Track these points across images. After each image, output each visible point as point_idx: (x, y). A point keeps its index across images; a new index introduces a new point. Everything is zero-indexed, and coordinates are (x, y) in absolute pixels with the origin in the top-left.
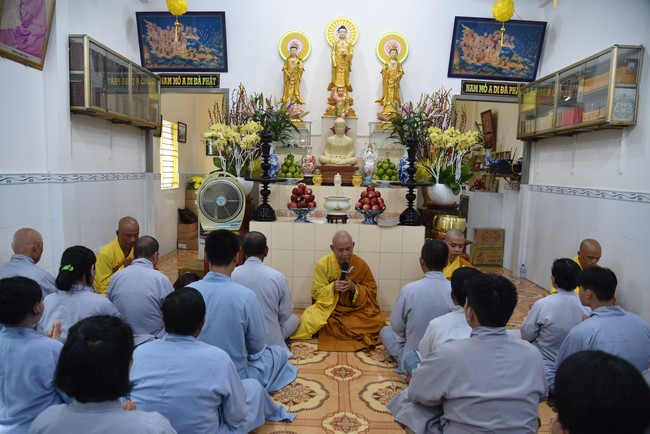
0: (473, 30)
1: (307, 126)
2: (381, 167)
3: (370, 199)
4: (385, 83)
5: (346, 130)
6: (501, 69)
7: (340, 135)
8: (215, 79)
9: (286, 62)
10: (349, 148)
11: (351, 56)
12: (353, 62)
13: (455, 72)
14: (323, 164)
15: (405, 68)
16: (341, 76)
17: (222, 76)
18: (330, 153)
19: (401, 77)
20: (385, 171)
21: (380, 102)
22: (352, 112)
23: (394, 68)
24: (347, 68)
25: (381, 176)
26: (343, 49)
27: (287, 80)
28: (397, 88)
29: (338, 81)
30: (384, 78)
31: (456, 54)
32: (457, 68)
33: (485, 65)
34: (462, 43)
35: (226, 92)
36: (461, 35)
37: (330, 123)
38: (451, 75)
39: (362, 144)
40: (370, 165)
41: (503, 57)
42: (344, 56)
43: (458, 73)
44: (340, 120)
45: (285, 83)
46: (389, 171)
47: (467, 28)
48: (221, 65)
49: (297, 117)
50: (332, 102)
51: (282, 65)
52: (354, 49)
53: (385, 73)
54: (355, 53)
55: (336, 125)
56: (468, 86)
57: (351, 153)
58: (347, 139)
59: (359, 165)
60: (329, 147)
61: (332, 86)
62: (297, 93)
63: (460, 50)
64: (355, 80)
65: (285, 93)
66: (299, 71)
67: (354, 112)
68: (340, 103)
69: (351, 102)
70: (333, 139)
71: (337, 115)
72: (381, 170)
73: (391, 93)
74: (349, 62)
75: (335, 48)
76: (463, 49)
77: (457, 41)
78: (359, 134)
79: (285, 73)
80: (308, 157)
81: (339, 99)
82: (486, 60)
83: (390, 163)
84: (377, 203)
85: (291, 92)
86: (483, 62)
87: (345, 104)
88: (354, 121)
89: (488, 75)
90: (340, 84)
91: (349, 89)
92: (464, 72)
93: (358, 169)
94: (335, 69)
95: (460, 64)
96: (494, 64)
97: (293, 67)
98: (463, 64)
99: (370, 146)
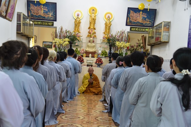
0: (133, 12)
1: (82, 40)
2: (103, 52)
3: (99, 60)
4: (106, 28)
5: (93, 42)
6: (142, 23)
7: (91, 43)
8: (52, 23)
9: (76, 20)
10: (94, 47)
11: (96, 19)
12: (96, 21)
13: (128, 24)
14: (86, 51)
15: (112, 23)
16: (92, 25)
17: (55, 22)
18: (88, 48)
19: (110, 26)
20: (104, 53)
21: (104, 33)
22: (95, 36)
23: (109, 23)
24: (94, 23)
25: (102, 55)
26: (93, 17)
27: (76, 25)
28: (109, 29)
29: (91, 26)
30: (105, 26)
31: (128, 19)
32: (129, 23)
33: (137, 22)
34: (130, 15)
35: (56, 28)
36: (130, 13)
37: (89, 39)
38: (127, 25)
39: (98, 46)
40: (100, 52)
41: (143, 20)
42: (93, 19)
43: (129, 24)
44: (91, 39)
45: (75, 26)
46: (105, 53)
47: (132, 11)
48: (54, 19)
49: (79, 37)
50: (89, 33)
51: (74, 21)
52: (96, 17)
53: (106, 24)
54: (97, 18)
55: (90, 40)
56: (132, 29)
57: (95, 48)
58: (93, 44)
59: (97, 52)
60: (88, 46)
61: (89, 28)
62: (79, 30)
63: (129, 17)
64: (97, 26)
65: (75, 29)
66: (79, 23)
67: (96, 36)
68: (92, 34)
69: (95, 33)
70: (89, 44)
71: (91, 37)
72: (103, 53)
73: (108, 31)
74: (95, 21)
75: (91, 16)
76: (130, 17)
77: (128, 15)
78: (97, 43)
79: (75, 23)
80: (82, 49)
81: (91, 32)
82: (138, 21)
83: (105, 51)
84: (101, 62)
85: (77, 29)
86: (137, 21)
87: (93, 34)
88: (96, 39)
89: (138, 25)
90: (92, 27)
91: (95, 29)
92: (131, 24)
93: (96, 53)
94: (90, 23)
95: (130, 22)
96: (140, 22)
97: (78, 21)
98: (131, 22)
99: (100, 46)
